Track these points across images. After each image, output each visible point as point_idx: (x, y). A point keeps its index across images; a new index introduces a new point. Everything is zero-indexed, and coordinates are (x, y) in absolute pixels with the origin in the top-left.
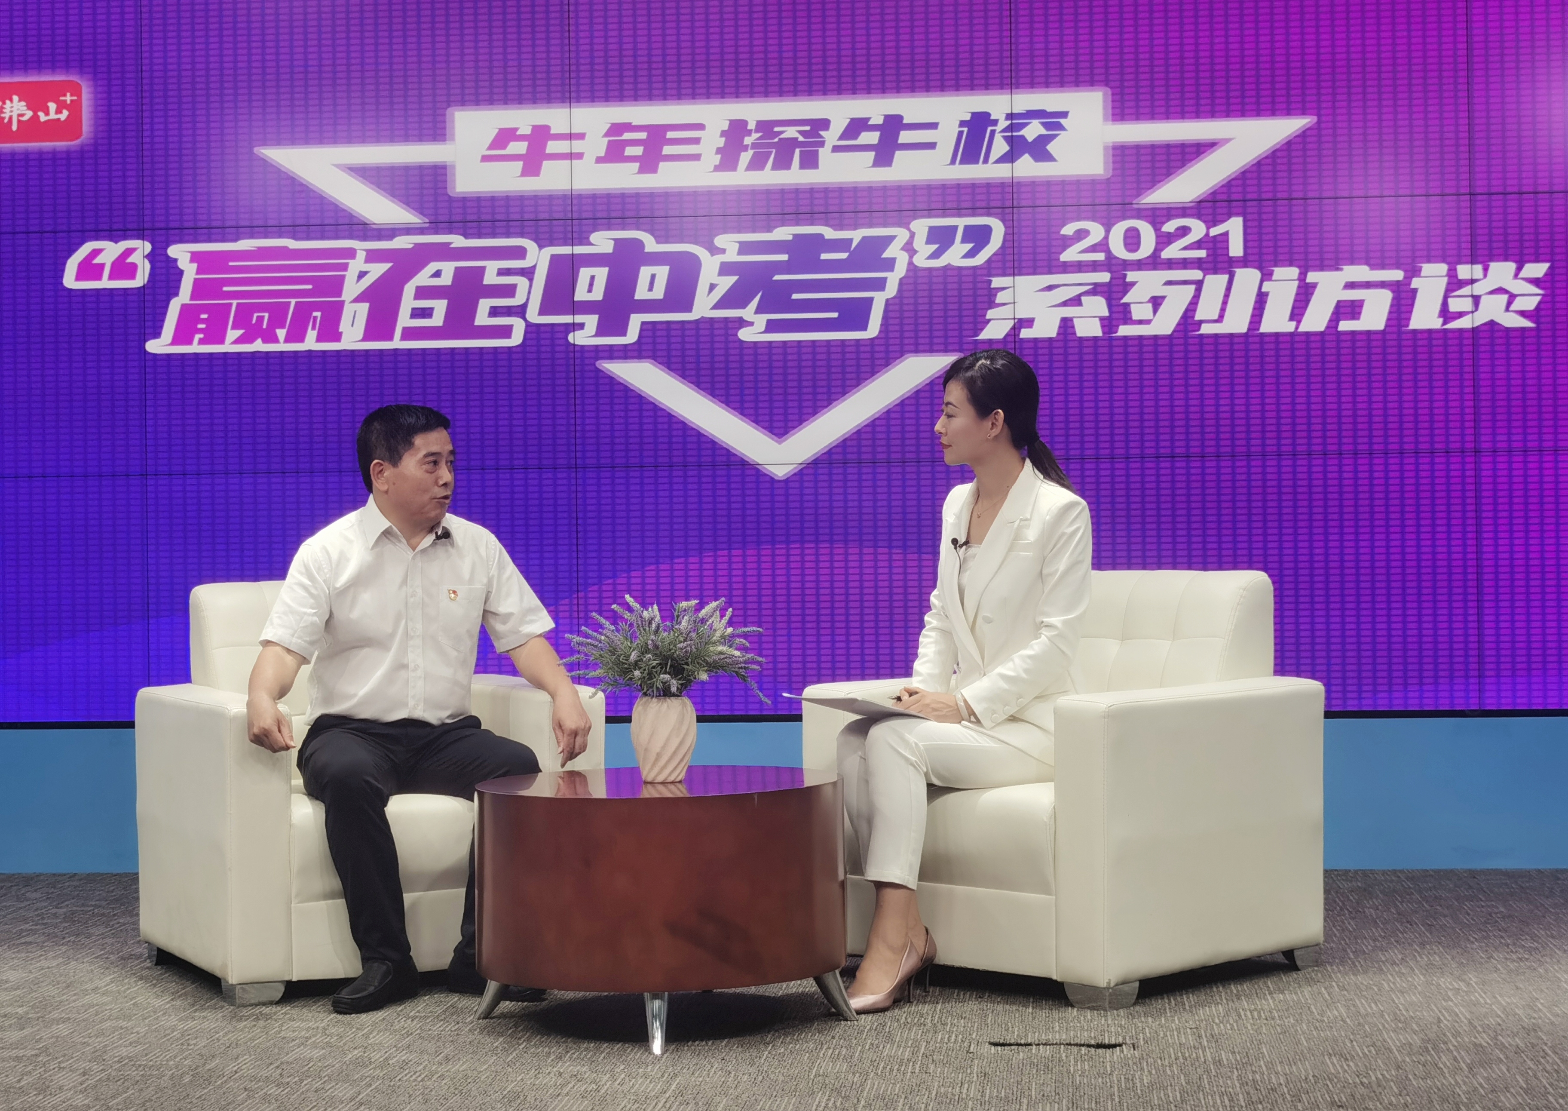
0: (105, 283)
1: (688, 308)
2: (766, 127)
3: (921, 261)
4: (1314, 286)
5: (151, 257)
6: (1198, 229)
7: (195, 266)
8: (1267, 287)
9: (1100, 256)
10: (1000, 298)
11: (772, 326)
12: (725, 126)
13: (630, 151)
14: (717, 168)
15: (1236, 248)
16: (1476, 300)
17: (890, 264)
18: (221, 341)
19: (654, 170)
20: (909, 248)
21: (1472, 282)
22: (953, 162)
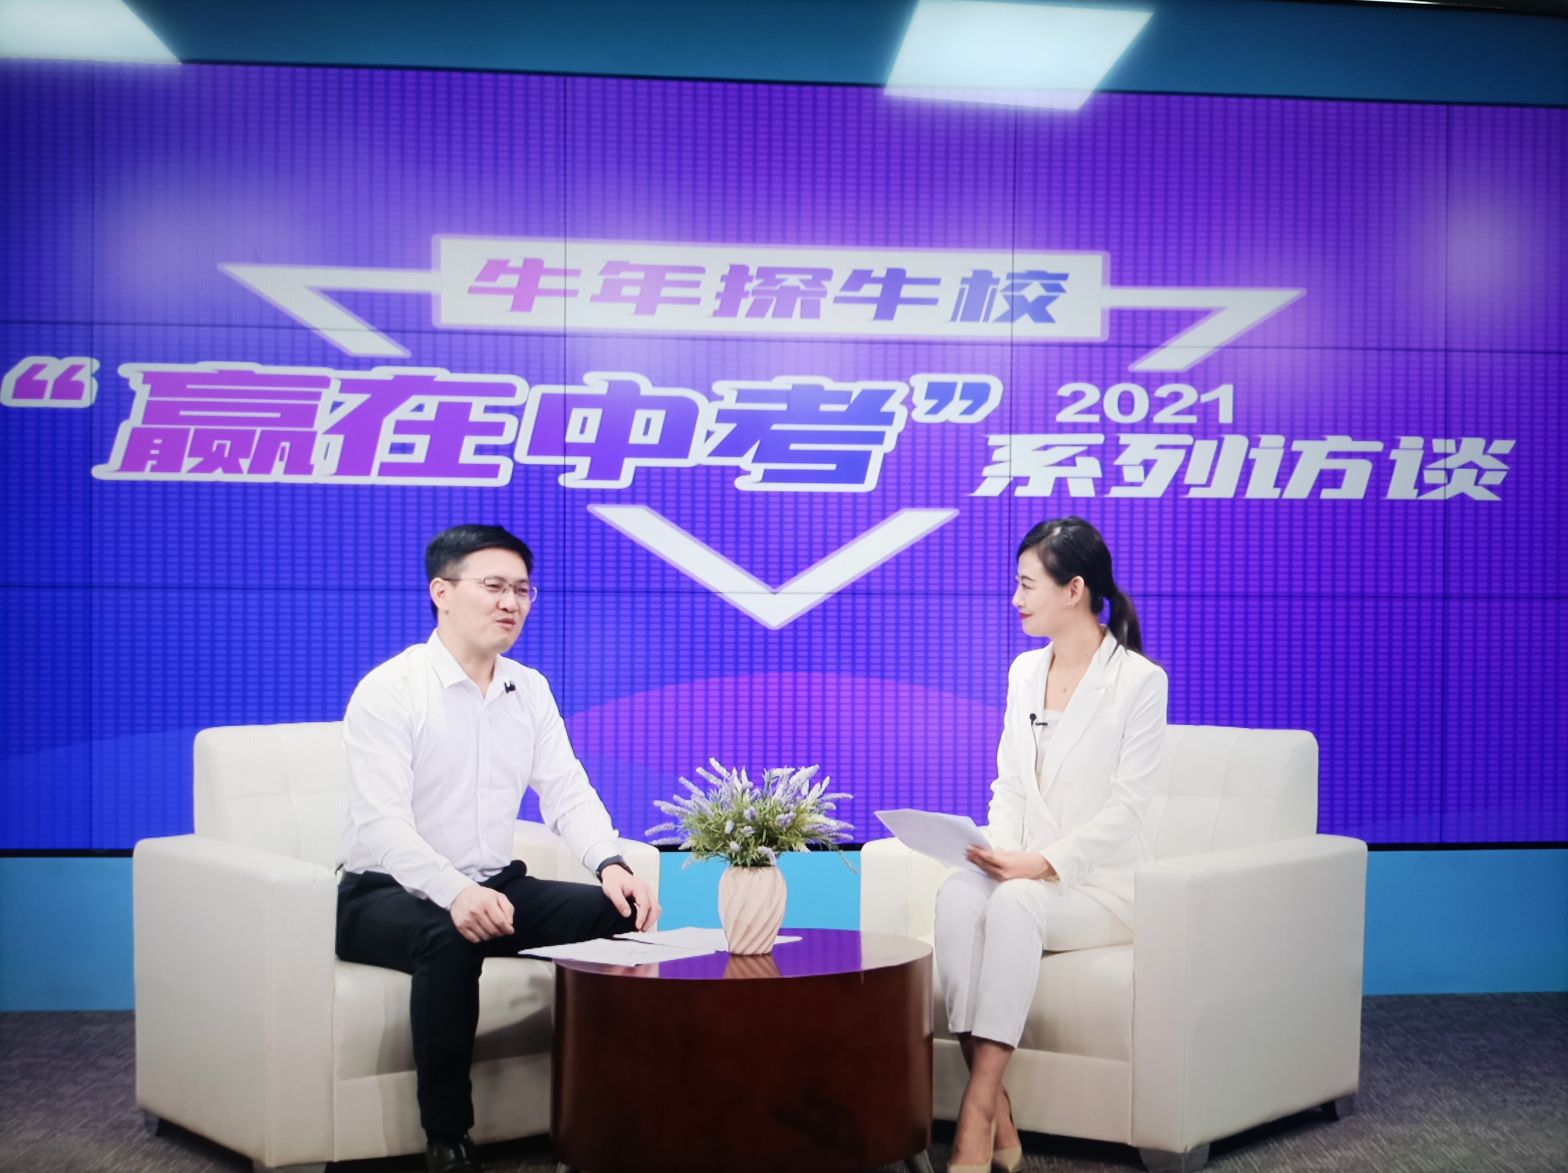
0: (47, 402)
1: (684, 454)
2: (767, 273)
3: (920, 416)
4: (1299, 454)
5: (100, 376)
6: (1190, 395)
7: (148, 387)
8: (1254, 452)
9: (1095, 418)
10: (996, 456)
11: (769, 476)
12: (726, 271)
13: (627, 291)
14: (716, 314)
15: (1226, 416)
16: (1449, 473)
17: (888, 418)
18: (177, 468)
19: (651, 311)
20: (908, 403)
21: (1446, 455)
22: (954, 318)
